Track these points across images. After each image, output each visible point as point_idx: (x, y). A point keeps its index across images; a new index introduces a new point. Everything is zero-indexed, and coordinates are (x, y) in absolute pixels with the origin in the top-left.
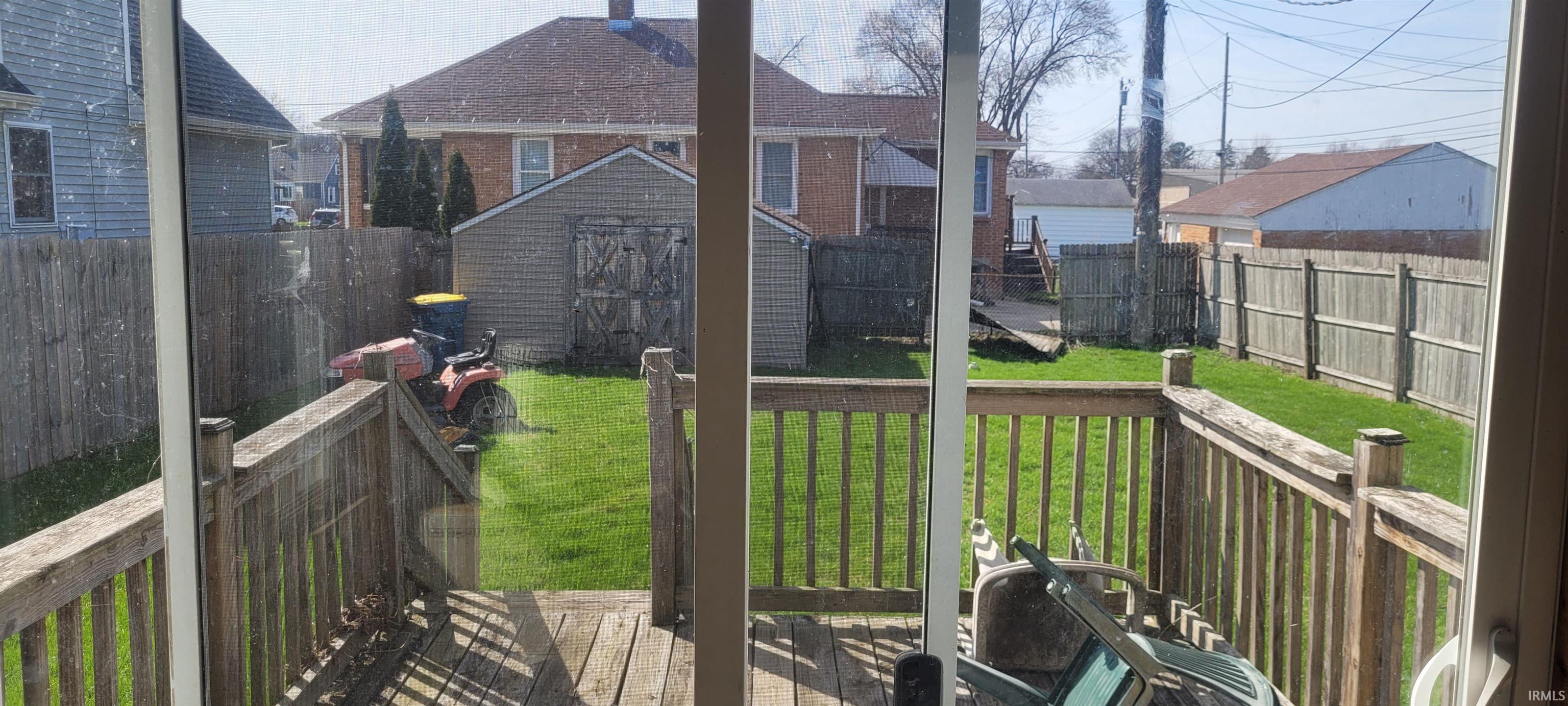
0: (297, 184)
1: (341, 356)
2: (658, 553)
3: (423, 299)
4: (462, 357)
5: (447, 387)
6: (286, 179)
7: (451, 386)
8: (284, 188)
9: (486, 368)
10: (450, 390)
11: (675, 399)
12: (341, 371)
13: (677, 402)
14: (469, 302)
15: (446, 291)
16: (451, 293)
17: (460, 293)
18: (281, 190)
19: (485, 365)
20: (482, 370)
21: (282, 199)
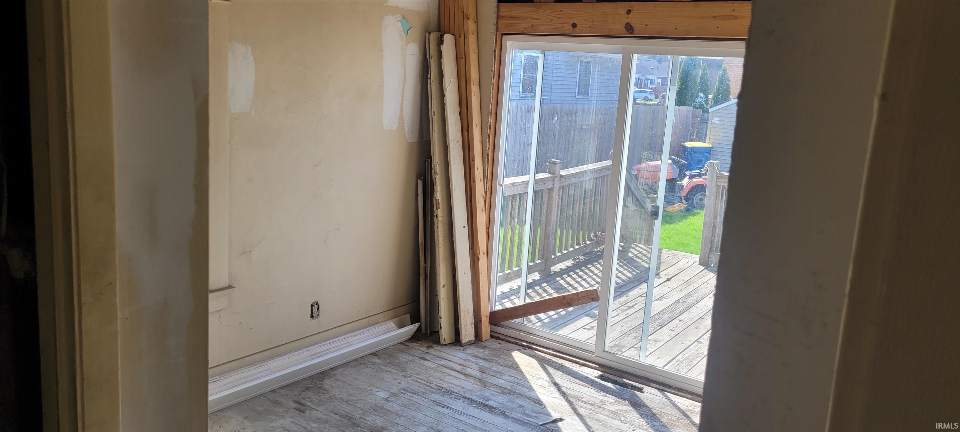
0: (658, 78)
1: (638, 165)
2: (704, 238)
3: (688, 144)
4: (693, 172)
5: (684, 185)
6: (653, 74)
7: (686, 185)
8: (651, 80)
9: (703, 179)
10: (685, 187)
11: (717, 181)
12: (636, 171)
13: (718, 182)
14: (713, 148)
15: (702, 141)
16: (705, 142)
17: (709, 143)
18: (649, 81)
19: (703, 177)
20: (701, 179)
21: (649, 85)
